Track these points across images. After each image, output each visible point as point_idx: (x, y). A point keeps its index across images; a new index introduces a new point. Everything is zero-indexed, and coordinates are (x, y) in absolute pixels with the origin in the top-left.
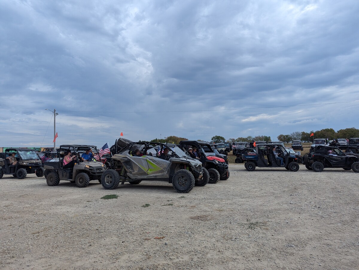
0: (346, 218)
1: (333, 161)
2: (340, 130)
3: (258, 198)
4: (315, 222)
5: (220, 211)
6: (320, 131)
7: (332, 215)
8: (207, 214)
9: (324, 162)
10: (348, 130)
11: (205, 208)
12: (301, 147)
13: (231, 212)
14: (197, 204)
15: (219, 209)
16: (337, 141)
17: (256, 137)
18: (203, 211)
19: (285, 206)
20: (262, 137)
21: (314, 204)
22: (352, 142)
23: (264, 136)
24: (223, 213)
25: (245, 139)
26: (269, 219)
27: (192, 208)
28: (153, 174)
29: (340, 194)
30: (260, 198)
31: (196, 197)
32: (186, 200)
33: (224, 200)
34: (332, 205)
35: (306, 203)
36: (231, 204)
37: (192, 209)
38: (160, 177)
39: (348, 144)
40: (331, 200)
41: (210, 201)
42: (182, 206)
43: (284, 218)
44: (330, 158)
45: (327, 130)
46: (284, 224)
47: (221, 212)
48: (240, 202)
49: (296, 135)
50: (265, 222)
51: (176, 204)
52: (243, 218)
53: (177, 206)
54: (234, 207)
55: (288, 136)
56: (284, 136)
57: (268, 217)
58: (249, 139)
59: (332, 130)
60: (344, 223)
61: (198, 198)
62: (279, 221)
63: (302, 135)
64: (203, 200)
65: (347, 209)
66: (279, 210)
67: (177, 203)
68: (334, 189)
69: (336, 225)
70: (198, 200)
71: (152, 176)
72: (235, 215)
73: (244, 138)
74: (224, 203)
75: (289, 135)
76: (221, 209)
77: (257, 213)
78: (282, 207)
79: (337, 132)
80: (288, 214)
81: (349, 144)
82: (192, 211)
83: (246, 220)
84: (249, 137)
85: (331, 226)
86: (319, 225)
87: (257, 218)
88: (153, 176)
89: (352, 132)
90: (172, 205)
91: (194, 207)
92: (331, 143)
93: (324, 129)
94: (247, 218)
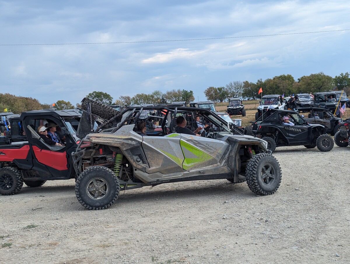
0: (305, 236)
1: (290, 135)
2: (302, 77)
3: (171, 213)
4: (260, 248)
5: (104, 246)
6: (272, 79)
7: (284, 234)
8: (80, 255)
9: (276, 137)
10: (313, 77)
11: (76, 245)
12: (241, 110)
13: (125, 247)
14: (60, 239)
15: (102, 243)
16: (296, 98)
17: (168, 93)
18: (73, 251)
19: (215, 224)
20: (179, 91)
21: (259, 215)
22: (318, 99)
23: (182, 90)
24: (109, 252)
25: (149, 96)
26: (189, 253)
27: (51, 247)
28: (195, 167)
29: (297, 193)
30: (174, 213)
31: (59, 223)
32: (39, 233)
33: (111, 225)
34: (285, 214)
35: (247, 214)
36: (124, 231)
37: (50, 250)
38: (211, 174)
39: (313, 103)
40: (284, 207)
41: (85, 228)
42: (30, 246)
43: (213, 247)
44: (286, 130)
45: (283, 78)
46: (212, 258)
47: (107, 248)
48: (140, 225)
49: (235, 88)
50: (182, 259)
51: (18, 242)
52: (145, 255)
53: (19, 247)
54: (129, 236)
55: (221, 89)
56: (215, 90)
57: (187, 249)
58: (156, 97)
59: (289, 78)
60: (300, 244)
61: (62, 225)
62: (205, 253)
63: (245, 86)
64: (73, 229)
65: (307, 219)
66: (206, 232)
67: (20, 240)
68: (289, 185)
69: (289, 250)
70: (63, 229)
71: (193, 173)
72: (131, 252)
73: (147, 94)
74: (112, 229)
75: (223, 88)
76: (106, 243)
77: (169, 243)
78: (210, 227)
79: (298, 81)
80: (219, 237)
81: (315, 102)
82: (52, 254)
83: (151, 258)
84: (157, 93)
85: (282, 252)
86: (265, 253)
87: (170, 252)
88: (196, 172)
89: (320, 80)
90: (8, 245)
91: (55, 244)
92: (288, 101)
93: (279, 75)
94: (153, 255)
